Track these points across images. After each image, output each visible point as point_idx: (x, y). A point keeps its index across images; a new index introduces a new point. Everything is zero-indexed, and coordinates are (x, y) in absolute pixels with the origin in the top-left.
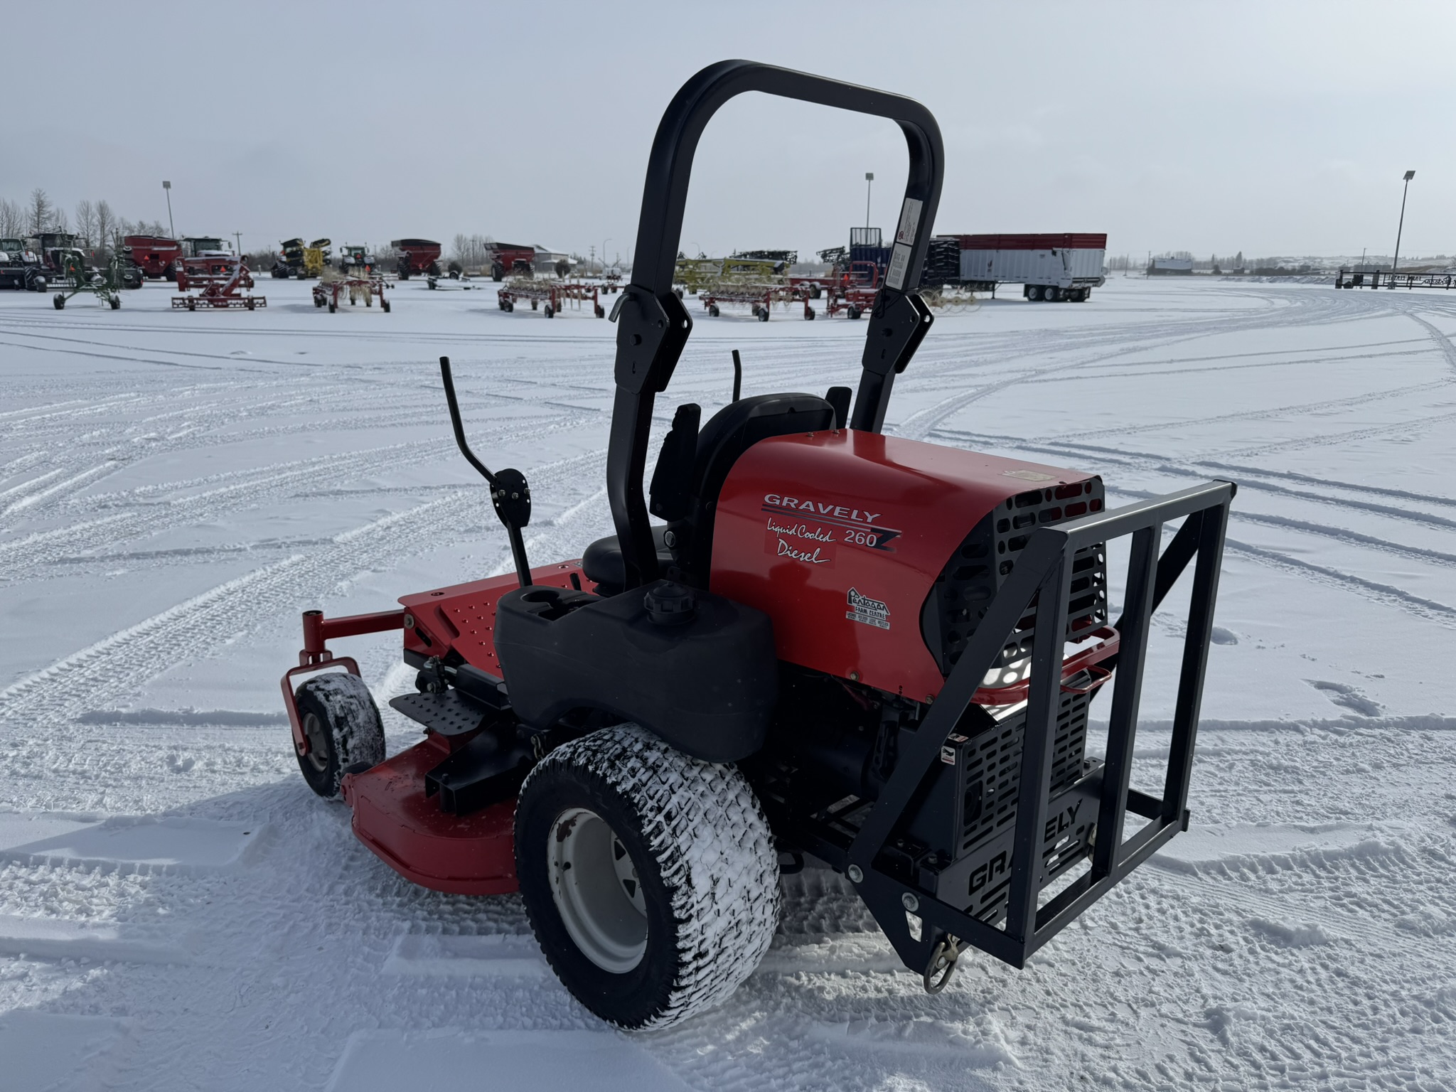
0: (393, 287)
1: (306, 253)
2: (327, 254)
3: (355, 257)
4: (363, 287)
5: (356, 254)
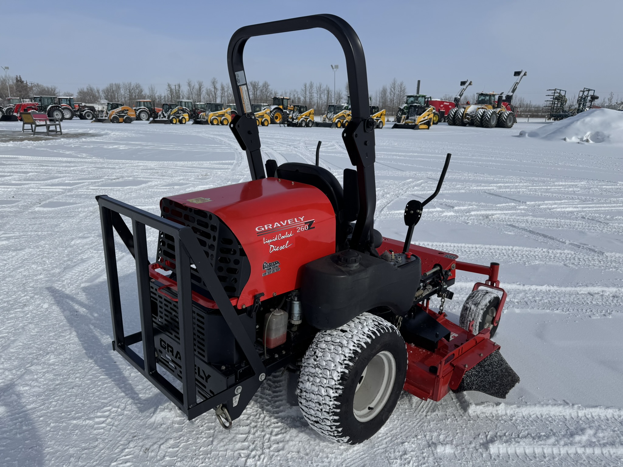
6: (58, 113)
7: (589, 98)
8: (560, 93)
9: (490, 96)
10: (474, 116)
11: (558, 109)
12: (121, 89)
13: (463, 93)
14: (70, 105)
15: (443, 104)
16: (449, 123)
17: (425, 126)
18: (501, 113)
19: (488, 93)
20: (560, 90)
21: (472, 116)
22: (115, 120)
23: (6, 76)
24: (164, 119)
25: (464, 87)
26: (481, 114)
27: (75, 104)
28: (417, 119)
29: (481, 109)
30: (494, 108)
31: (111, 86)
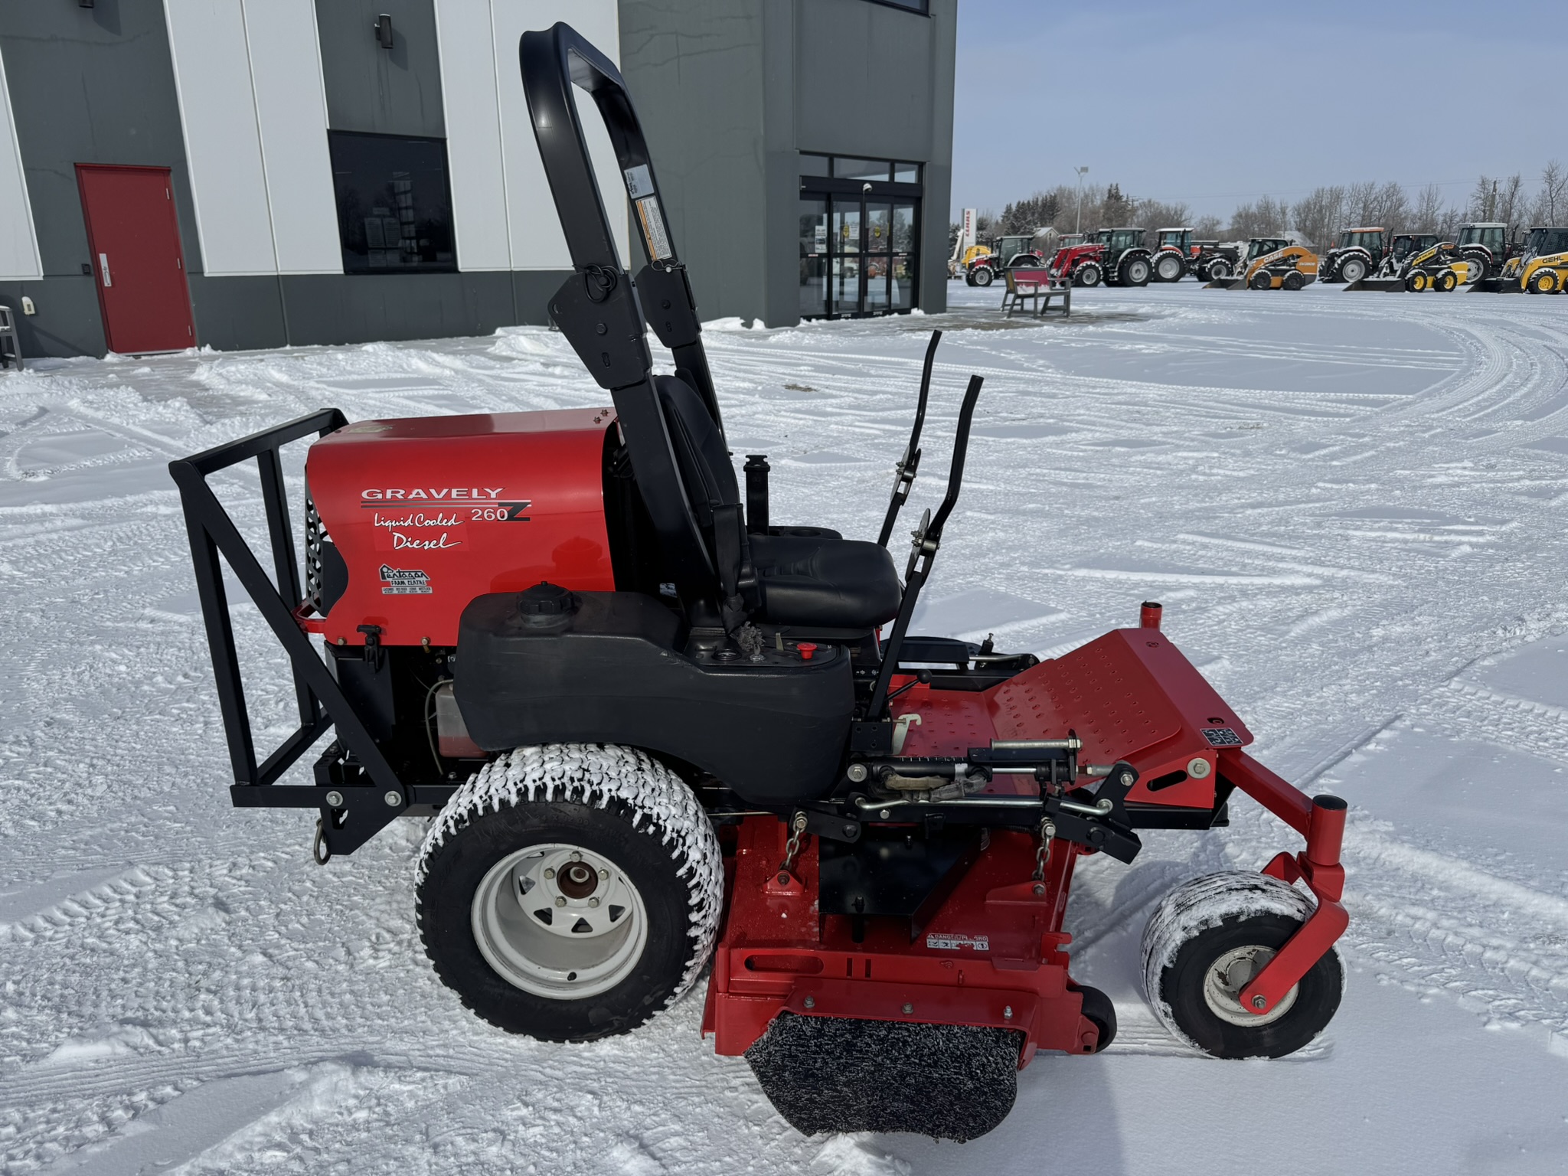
6: (1140, 267)
12: (1344, 202)
14: (1181, 247)
22: (1260, 283)
23: (1091, 188)
24: (1390, 278)
27: (1195, 244)
31: (1319, 195)
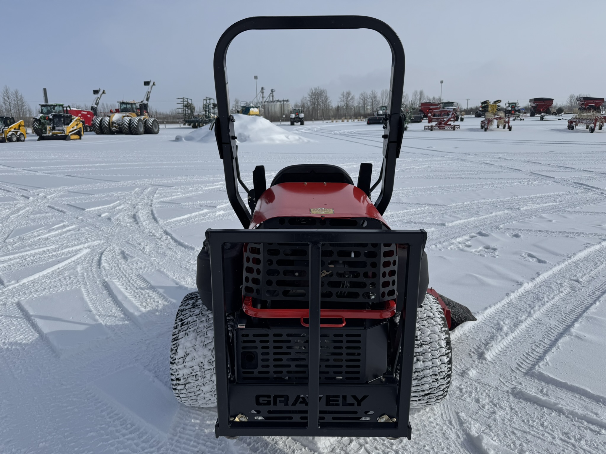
0: (523, 120)
1: (490, 106)
2: (499, 106)
3: (512, 107)
4: (502, 120)
5: (512, 106)
7: (212, 106)
8: (187, 101)
9: (132, 104)
10: (120, 124)
11: (189, 116)
13: (98, 102)
15: (80, 114)
16: (96, 133)
17: (76, 137)
18: (146, 121)
19: (129, 102)
20: (187, 99)
21: (119, 125)
25: (98, 95)
26: (128, 122)
28: (65, 129)
29: (126, 117)
30: (138, 115)
